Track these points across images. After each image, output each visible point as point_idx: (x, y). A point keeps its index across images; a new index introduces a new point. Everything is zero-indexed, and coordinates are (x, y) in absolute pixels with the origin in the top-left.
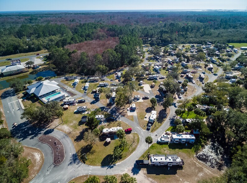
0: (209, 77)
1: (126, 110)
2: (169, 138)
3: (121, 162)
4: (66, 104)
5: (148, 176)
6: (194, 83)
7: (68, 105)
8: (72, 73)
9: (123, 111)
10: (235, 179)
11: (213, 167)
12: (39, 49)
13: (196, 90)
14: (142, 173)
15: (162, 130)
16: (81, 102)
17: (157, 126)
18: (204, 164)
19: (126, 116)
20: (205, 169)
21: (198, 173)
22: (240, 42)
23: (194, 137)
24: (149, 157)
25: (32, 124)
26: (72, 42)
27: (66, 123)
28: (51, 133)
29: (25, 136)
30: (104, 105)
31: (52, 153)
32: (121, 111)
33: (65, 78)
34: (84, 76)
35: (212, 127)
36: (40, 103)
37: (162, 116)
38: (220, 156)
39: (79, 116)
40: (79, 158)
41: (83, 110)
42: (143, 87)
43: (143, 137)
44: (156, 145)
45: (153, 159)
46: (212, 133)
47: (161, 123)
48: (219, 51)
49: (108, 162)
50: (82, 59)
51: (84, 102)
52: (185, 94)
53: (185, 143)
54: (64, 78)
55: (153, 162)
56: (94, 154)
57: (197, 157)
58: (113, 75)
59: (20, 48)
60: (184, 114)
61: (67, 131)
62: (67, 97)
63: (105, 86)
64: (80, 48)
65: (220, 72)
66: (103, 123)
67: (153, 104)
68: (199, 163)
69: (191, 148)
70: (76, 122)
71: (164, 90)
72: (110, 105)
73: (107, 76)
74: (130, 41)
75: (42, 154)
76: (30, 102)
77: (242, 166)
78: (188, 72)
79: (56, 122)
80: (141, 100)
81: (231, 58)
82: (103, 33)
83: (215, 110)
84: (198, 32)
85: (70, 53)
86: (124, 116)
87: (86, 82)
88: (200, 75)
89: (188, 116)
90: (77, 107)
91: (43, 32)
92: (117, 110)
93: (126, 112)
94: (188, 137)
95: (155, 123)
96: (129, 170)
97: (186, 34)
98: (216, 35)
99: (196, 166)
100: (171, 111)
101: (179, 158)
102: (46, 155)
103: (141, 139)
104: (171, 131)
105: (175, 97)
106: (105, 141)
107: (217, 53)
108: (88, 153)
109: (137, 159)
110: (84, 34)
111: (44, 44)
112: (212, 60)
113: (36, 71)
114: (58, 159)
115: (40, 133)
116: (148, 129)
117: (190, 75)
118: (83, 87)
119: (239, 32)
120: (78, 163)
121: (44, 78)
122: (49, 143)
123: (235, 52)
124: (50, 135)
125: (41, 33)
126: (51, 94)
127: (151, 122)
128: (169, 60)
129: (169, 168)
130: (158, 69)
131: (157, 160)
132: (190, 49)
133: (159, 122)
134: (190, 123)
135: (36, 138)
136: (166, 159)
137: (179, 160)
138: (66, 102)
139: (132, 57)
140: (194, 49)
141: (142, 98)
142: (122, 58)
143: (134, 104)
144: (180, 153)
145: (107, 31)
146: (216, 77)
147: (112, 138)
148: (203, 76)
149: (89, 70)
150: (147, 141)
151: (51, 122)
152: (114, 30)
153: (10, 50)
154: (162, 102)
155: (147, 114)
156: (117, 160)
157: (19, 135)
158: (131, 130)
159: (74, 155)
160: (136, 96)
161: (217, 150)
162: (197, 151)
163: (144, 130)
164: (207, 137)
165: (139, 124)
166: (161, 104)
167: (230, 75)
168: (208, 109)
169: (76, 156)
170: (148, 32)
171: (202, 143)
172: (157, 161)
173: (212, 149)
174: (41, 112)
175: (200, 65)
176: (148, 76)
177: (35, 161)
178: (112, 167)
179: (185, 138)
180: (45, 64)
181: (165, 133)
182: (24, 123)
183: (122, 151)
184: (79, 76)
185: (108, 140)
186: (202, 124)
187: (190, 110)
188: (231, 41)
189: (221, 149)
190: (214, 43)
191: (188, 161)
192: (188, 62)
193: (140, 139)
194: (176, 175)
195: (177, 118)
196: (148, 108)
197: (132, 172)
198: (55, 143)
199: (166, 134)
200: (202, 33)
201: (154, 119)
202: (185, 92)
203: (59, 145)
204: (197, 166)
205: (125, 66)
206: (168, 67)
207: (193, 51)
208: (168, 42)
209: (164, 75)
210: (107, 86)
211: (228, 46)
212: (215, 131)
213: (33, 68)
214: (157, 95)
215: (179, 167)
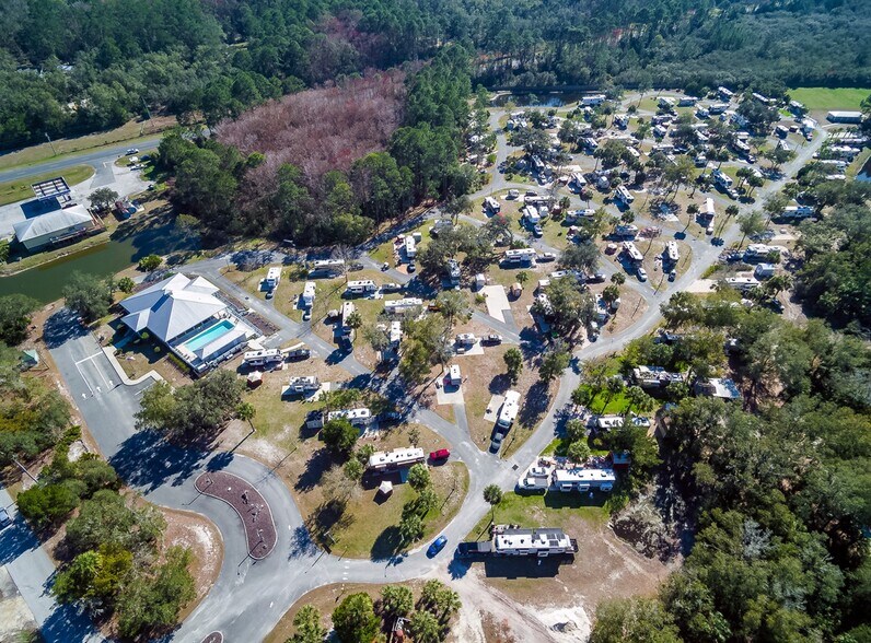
0: (695, 253)
1: (433, 386)
2: (547, 476)
3: (421, 547)
4: (253, 369)
5: (486, 583)
6: (644, 281)
7: (261, 369)
8: (252, 234)
9: (425, 388)
11: (650, 555)
12: (116, 121)
13: (646, 308)
14: (474, 575)
15: (530, 451)
16: (296, 357)
17: (519, 439)
18: (628, 548)
19: (432, 407)
20: (629, 560)
21: (609, 572)
22: (832, 83)
23: (611, 477)
25: (167, 439)
27: (264, 433)
28: (226, 465)
29: (156, 477)
30: (366, 366)
31: (241, 526)
32: (419, 389)
33: (233, 260)
34: (294, 250)
35: (668, 440)
36: (175, 364)
37: (534, 406)
38: (673, 525)
39: (300, 410)
40: (314, 538)
41: (307, 388)
42: (486, 295)
43: (478, 471)
44: (512, 497)
45: (501, 540)
46: (662, 462)
47: (531, 428)
48: (752, 133)
49: (389, 546)
51: (306, 357)
52: (609, 323)
54: (228, 257)
55: (502, 549)
56: (352, 525)
57: (615, 528)
58: (389, 244)
60: (597, 397)
61: (271, 458)
62: (251, 338)
63: (366, 292)
65: (732, 234)
66: (370, 430)
67: (510, 366)
68: (616, 546)
69: (601, 505)
70: (290, 430)
71: (547, 312)
72: (384, 367)
73: (369, 250)
74: (445, 106)
75: (215, 529)
76: (142, 357)
78: (633, 233)
79: (235, 430)
80: (477, 350)
81: (783, 167)
83: (682, 390)
84: (696, 32)
85: (239, 165)
86: (427, 405)
87: (304, 276)
88: (667, 248)
89: (607, 403)
90: (286, 378)
91: (119, 39)
92: (406, 385)
93: (434, 394)
94: (597, 475)
95: (513, 429)
96: (441, 568)
97: (650, 41)
98: (757, 49)
99: (607, 553)
100: (566, 385)
101: (567, 535)
102: (227, 532)
103: (475, 479)
104: (556, 453)
105: (580, 336)
106: (377, 489)
107: (742, 144)
108: (336, 524)
109: (461, 539)
111: (134, 99)
112: (719, 179)
114: (260, 543)
115: (197, 467)
116: (493, 450)
117: (634, 250)
118: (297, 300)
119: (842, 31)
120: (314, 553)
121: (165, 258)
122: (226, 496)
123: (805, 136)
124: (225, 471)
125: (110, 42)
126: (201, 331)
127: (501, 429)
128: (576, 179)
129: (540, 561)
130: (536, 218)
131: (510, 544)
132: (655, 122)
133: (525, 427)
134: (608, 430)
135: (189, 483)
136: (533, 542)
137: (564, 543)
138: (253, 362)
140: (667, 120)
141: (480, 340)
143: (456, 367)
144: (571, 518)
146: (719, 250)
147: (396, 481)
148: (674, 250)
149: (308, 229)
150: (487, 498)
151: (221, 431)
153: (15, 130)
154: (539, 356)
155: (494, 396)
156: (411, 542)
157: (139, 473)
158: (448, 455)
159: (298, 530)
160: (462, 338)
161: (668, 509)
162: (614, 512)
163: (481, 452)
164: (649, 470)
165: (470, 432)
166: (538, 363)
167: (762, 248)
168: (666, 383)
169: (305, 534)
170: (510, 42)
171: (635, 489)
172: (512, 546)
173: (657, 506)
174: (192, 412)
175: (677, 200)
176: (499, 250)
177: (201, 548)
178: (400, 560)
179: (590, 478)
180: (151, 195)
181: (538, 458)
182: (144, 435)
184: (277, 249)
185: (386, 486)
187: (615, 388)
188: (802, 80)
189: (679, 505)
190: (743, 90)
191: (588, 540)
192: (637, 185)
193: (471, 482)
194: (556, 579)
195: (576, 410)
196: (497, 378)
197: (449, 573)
198: (244, 497)
199: (542, 463)
200: (708, 37)
201: (512, 419)
202: (612, 316)
203: (255, 501)
204: (611, 553)
205: (430, 201)
206: (569, 213)
207: (663, 129)
208: (582, 84)
209: (553, 246)
210: (373, 292)
211: (787, 104)
212: (674, 452)
213: (119, 214)
214: (525, 328)
215: (566, 557)
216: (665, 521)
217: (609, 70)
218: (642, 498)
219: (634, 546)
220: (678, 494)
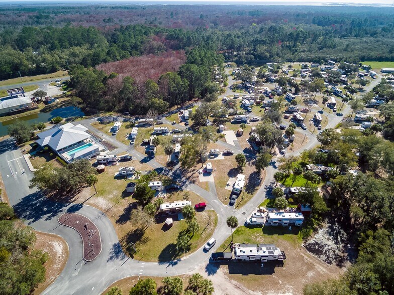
0: (329, 119)
1: (197, 174)
2: (263, 218)
3: (189, 256)
4: (101, 164)
5: (230, 277)
6: (305, 129)
7: (105, 164)
8: (109, 110)
9: (193, 174)
10: (362, 282)
11: (330, 263)
12: (54, 70)
13: (308, 141)
14: (221, 272)
15: (252, 205)
16: (124, 160)
17: (246, 199)
18: (316, 258)
19: (196, 183)
20: (318, 265)
21: (306, 272)
22: (380, 59)
23: (302, 217)
24: (232, 248)
25: (47, 196)
26: (108, 58)
27: (102, 194)
28: (78, 210)
29: (37, 215)
31: (81, 242)
32: (189, 174)
33: (98, 120)
34: (129, 117)
35: (331, 200)
36: (59, 162)
37: (253, 183)
38: (341, 246)
39: (123, 183)
40: (124, 249)
41: (128, 173)
42: (224, 135)
43: (223, 215)
44: (243, 229)
45: (238, 251)
46: (329, 209)
47: (252, 194)
48: (347, 76)
49: (170, 255)
50: (125, 88)
51: (130, 159)
52: (290, 147)
53: (287, 225)
54: (96, 119)
55: (239, 256)
56: (148, 243)
57: (306, 247)
58: (176, 114)
59: (23, 68)
60: (288, 179)
61: (104, 207)
62: (102, 151)
63: (163, 133)
64: (121, 69)
65: (347, 110)
66: (162, 194)
67: (239, 163)
68: (309, 257)
69: (297, 234)
70: (118, 193)
71: (257, 140)
72: (171, 164)
73: (166, 117)
74: (204, 58)
75: (65, 244)
76: (43, 159)
77: (373, 262)
78: (297, 110)
79: (86, 192)
80: (221, 157)
81: (365, 88)
82: (159, 43)
83: (335, 174)
84: (315, 42)
85: (106, 77)
86: (194, 182)
87: (132, 126)
88: (315, 116)
89: (293, 182)
90: (118, 168)
91: (60, 41)
92: (182, 172)
93: (198, 177)
94: (293, 216)
95: (242, 194)
96: (201, 268)
97: (295, 45)
98: (343, 48)
99: (303, 260)
100: (268, 175)
101: (278, 249)
102: (72, 245)
103: (221, 218)
104: (267, 206)
105: (275, 152)
106: (164, 223)
107: (344, 79)
108: (138, 242)
109: (214, 251)
110: (128, 44)
111: (63, 62)
112: (335, 91)
113: (50, 107)
114: (91, 252)
115: (61, 211)
116: (231, 204)
117: (299, 116)
118: (128, 136)
119: (380, 43)
120: (123, 258)
121: (64, 119)
122: (75, 226)
123: (372, 77)
124: (77, 213)
125: (56, 42)
126: (76, 147)
127: (235, 193)
128: (266, 91)
129: (262, 265)
130: (248, 105)
131: (244, 252)
132: (301, 72)
133: (249, 193)
134: (297, 193)
135: (55, 219)
136: (258, 251)
137: (277, 252)
138: (101, 160)
139: (207, 84)
140: (307, 71)
141: (222, 153)
142: (191, 87)
143: (210, 163)
144: (280, 240)
145: (166, 39)
146: (341, 118)
147: (176, 219)
148: (319, 117)
149: (137, 107)
150: (229, 224)
151: (78, 193)
152: (177, 38)
153: (5, 71)
154: (254, 161)
155: (231, 179)
156: (183, 253)
157: (28, 213)
158: (205, 206)
159: (115, 245)
160: (213, 151)
161: (337, 236)
162: (306, 237)
163: (224, 205)
164: (323, 215)
165: (217, 195)
166: (253, 163)
167: (363, 116)
168: (325, 171)
169: (119, 247)
170: (232, 42)
171: (315, 226)
172: (245, 254)
173: (330, 235)
174: (61, 178)
175: (316, 99)
176: (232, 117)
177: (55, 254)
178: (176, 263)
179: (289, 217)
180: (64, 95)
181: (257, 209)
182: (35, 195)
183: (190, 239)
184: (121, 116)
185: (169, 221)
186: (314, 196)
187: (297, 173)
188: (366, 58)
189: (343, 235)
190: (339, 62)
191: (291, 253)
192: (296, 93)
193: (219, 220)
194: (273, 276)
195: (276, 185)
196: (232, 170)
197: (206, 271)
198: (85, 226)
199: (260, 211)
200: (320, 44)
201: (241, 188)
202: (291, 144)
203: (91, 229)
204: (306, 261)
205: (196, 99)
206: (264, 102)
207: (305, 74)
208: (266, 60)
209: (257, 116)
210: (167, 133)
211: (361, 66)
212: (335, 207)
213: (46, 102)
214: (246, 148)
215: (278, 262)
216: (336, 243)
217: (278, 55)
218: (320, 231)
219: (320, 257)
220: (341, 229)
